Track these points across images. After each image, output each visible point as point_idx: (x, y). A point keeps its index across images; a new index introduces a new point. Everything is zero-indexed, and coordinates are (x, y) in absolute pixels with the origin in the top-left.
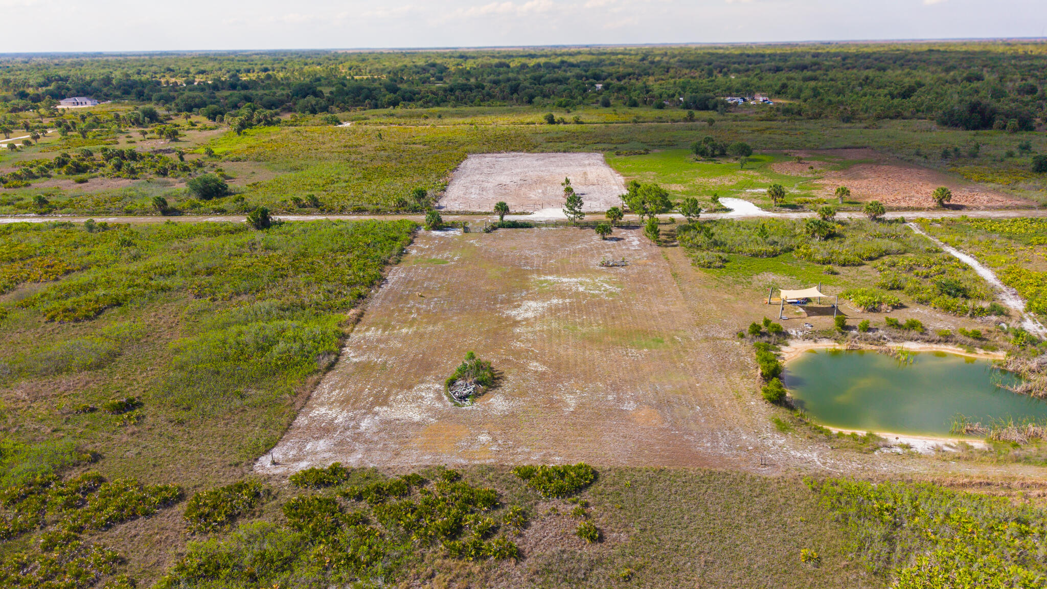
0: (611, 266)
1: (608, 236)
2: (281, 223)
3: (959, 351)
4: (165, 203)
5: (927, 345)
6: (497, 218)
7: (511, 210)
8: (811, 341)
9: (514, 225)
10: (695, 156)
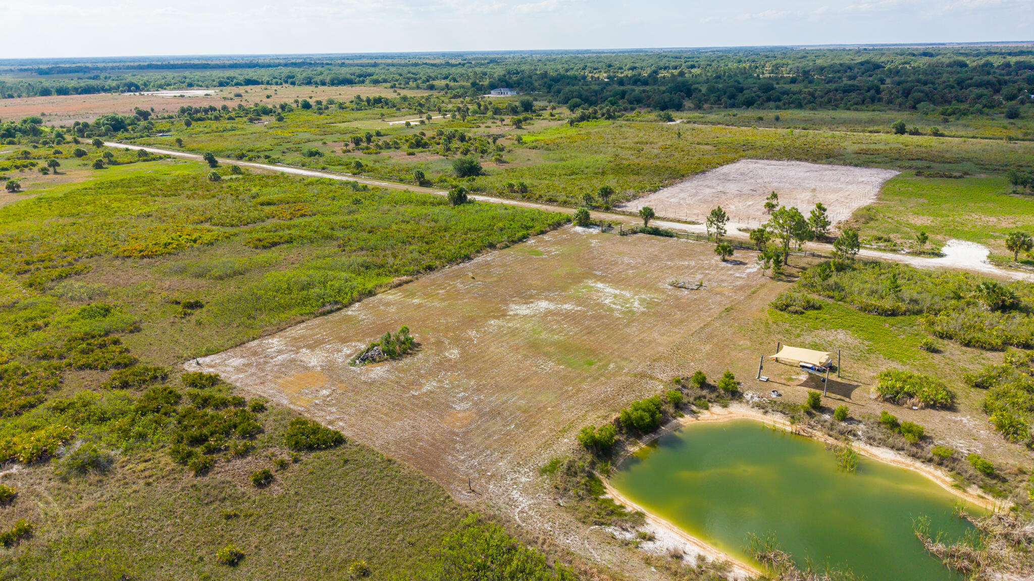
0: (680, 287)
1: (727, 257)
2: (471, 202)
3: (944, 481)
4: (423, 176)
5: (909, 461)
6: (641, 223)
7: (656, 215)
8: (762, 410)
9: (656, 232)
10: (1012, 188)
